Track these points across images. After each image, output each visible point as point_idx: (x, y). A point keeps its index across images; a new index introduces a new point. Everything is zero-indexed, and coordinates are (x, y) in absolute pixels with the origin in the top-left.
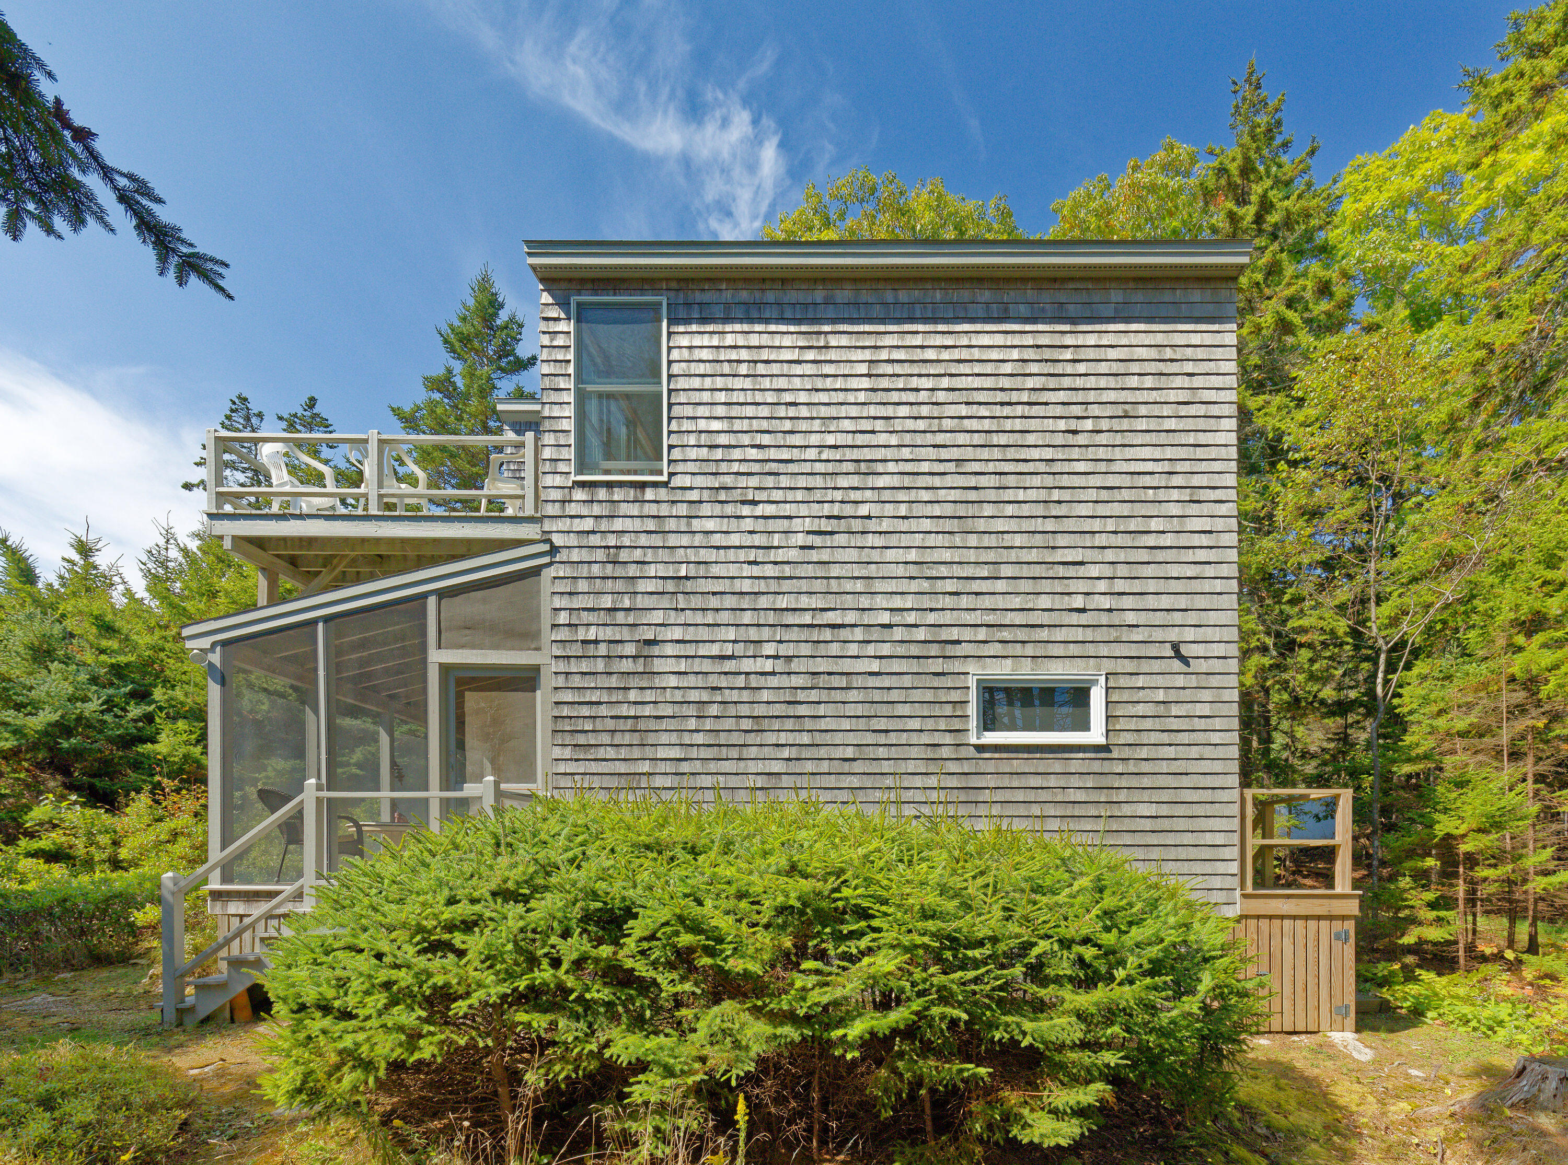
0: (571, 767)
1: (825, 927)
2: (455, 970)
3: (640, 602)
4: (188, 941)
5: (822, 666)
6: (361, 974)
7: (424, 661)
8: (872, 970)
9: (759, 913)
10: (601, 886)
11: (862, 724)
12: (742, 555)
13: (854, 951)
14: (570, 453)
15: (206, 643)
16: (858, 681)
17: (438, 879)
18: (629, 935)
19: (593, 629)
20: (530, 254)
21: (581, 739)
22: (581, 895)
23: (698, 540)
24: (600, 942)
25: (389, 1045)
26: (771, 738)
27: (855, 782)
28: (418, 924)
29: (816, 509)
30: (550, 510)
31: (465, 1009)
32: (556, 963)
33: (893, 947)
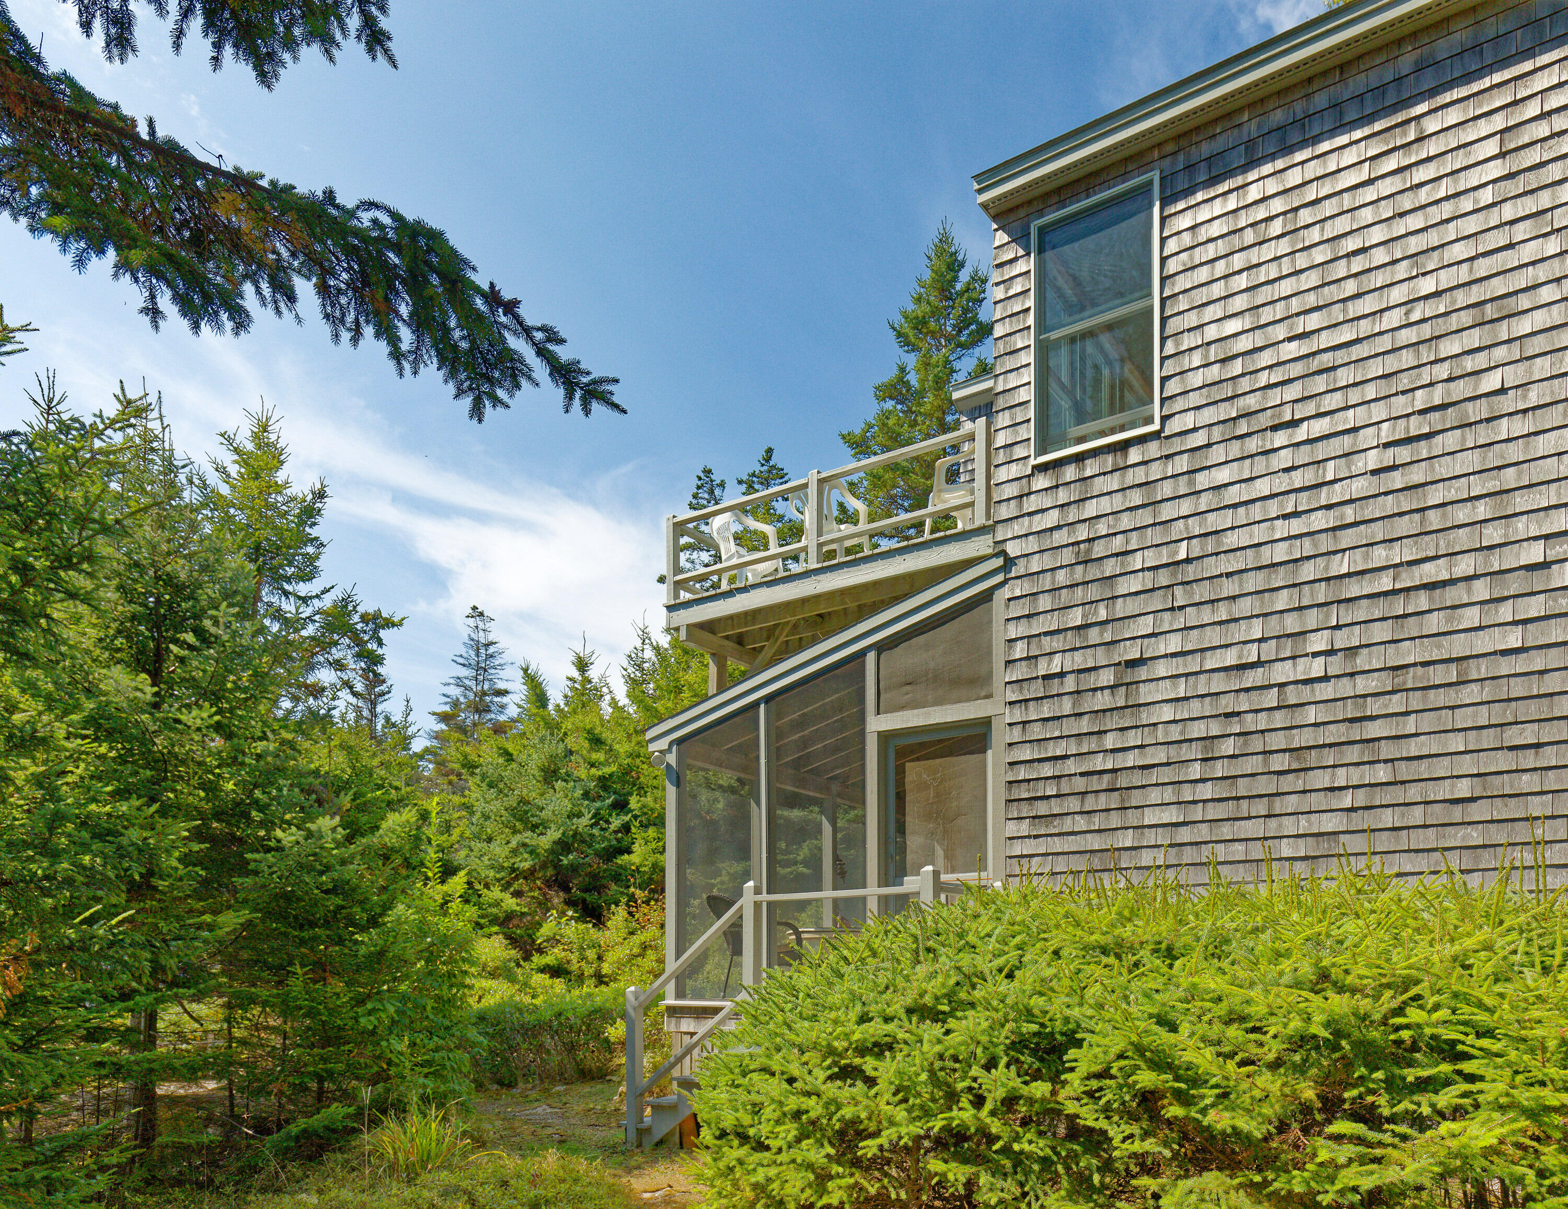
0: (1028, 847)
1: (1372, 1071)
2: (865, 1102)
3: (1121, 608)
4: (647, 1060)
5: (1410, 653)
6: (773, 1100)
7: (862, 733)
8: (1454, 1144)
9: (1261, 1045)
10: (1037, 1002)
11: (1488, 739)
12: (1273, 508)
13: (1426, 1110)
14: (1028, 432)
15: (663, 744)
16: (1482, 669)
17: (852, 992)
18: (1072, 1070)
19: (1057, 658)
20: (980, 191)
21: (1042, 808)
22: (1012, 1015)
23: (1204, 502)
24: (1036, 1076)
25: (799, 1185)
26: (1321, 779)
27: (1475, 836)
28: (829, 1045)
29: (1400, 405)
30: (1005, 512)
31: (875, 1150)
32: (979, 1102)
33: (1502, 1108)
